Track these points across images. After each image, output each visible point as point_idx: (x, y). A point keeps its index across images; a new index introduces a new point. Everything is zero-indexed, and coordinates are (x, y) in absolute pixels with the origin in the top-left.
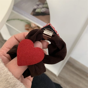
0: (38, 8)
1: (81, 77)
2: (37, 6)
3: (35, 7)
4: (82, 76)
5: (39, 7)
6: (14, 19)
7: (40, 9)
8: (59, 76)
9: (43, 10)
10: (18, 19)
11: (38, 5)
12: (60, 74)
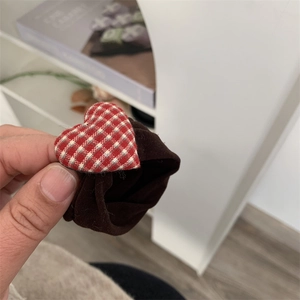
0: (112, 27)
1: (289, 277)
2: (106, 19)
3: (101, 23)
4: (291, 270)
5: (114, 23)
6: (32, 74)
7: (119, 30)
8: (206, 274)
9: (132, 33)
10: (49, 73)
11: (112, 16)
12: (210, 266)
